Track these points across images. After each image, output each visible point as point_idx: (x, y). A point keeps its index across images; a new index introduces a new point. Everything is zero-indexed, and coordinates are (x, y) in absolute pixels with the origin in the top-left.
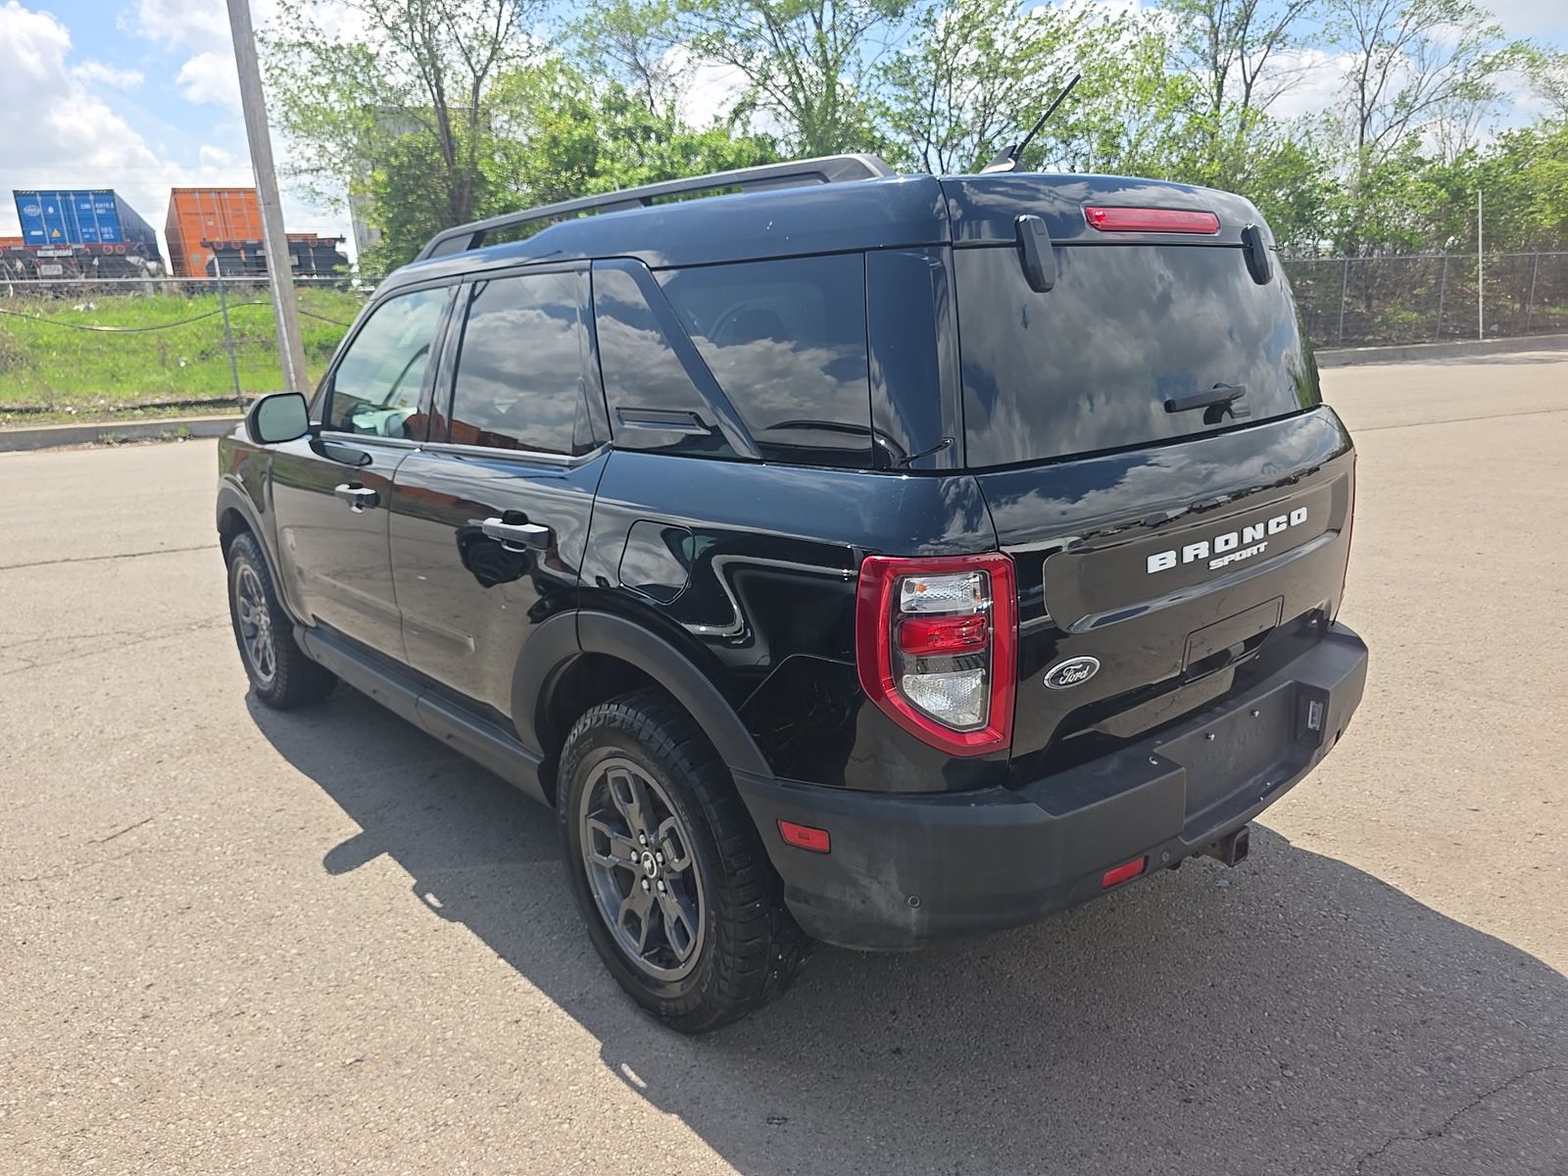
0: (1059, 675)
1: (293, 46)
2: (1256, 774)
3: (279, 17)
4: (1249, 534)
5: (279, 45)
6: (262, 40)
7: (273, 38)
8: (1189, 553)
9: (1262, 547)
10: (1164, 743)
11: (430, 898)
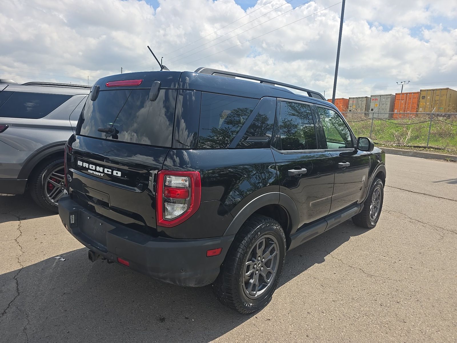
9: (102, 175)
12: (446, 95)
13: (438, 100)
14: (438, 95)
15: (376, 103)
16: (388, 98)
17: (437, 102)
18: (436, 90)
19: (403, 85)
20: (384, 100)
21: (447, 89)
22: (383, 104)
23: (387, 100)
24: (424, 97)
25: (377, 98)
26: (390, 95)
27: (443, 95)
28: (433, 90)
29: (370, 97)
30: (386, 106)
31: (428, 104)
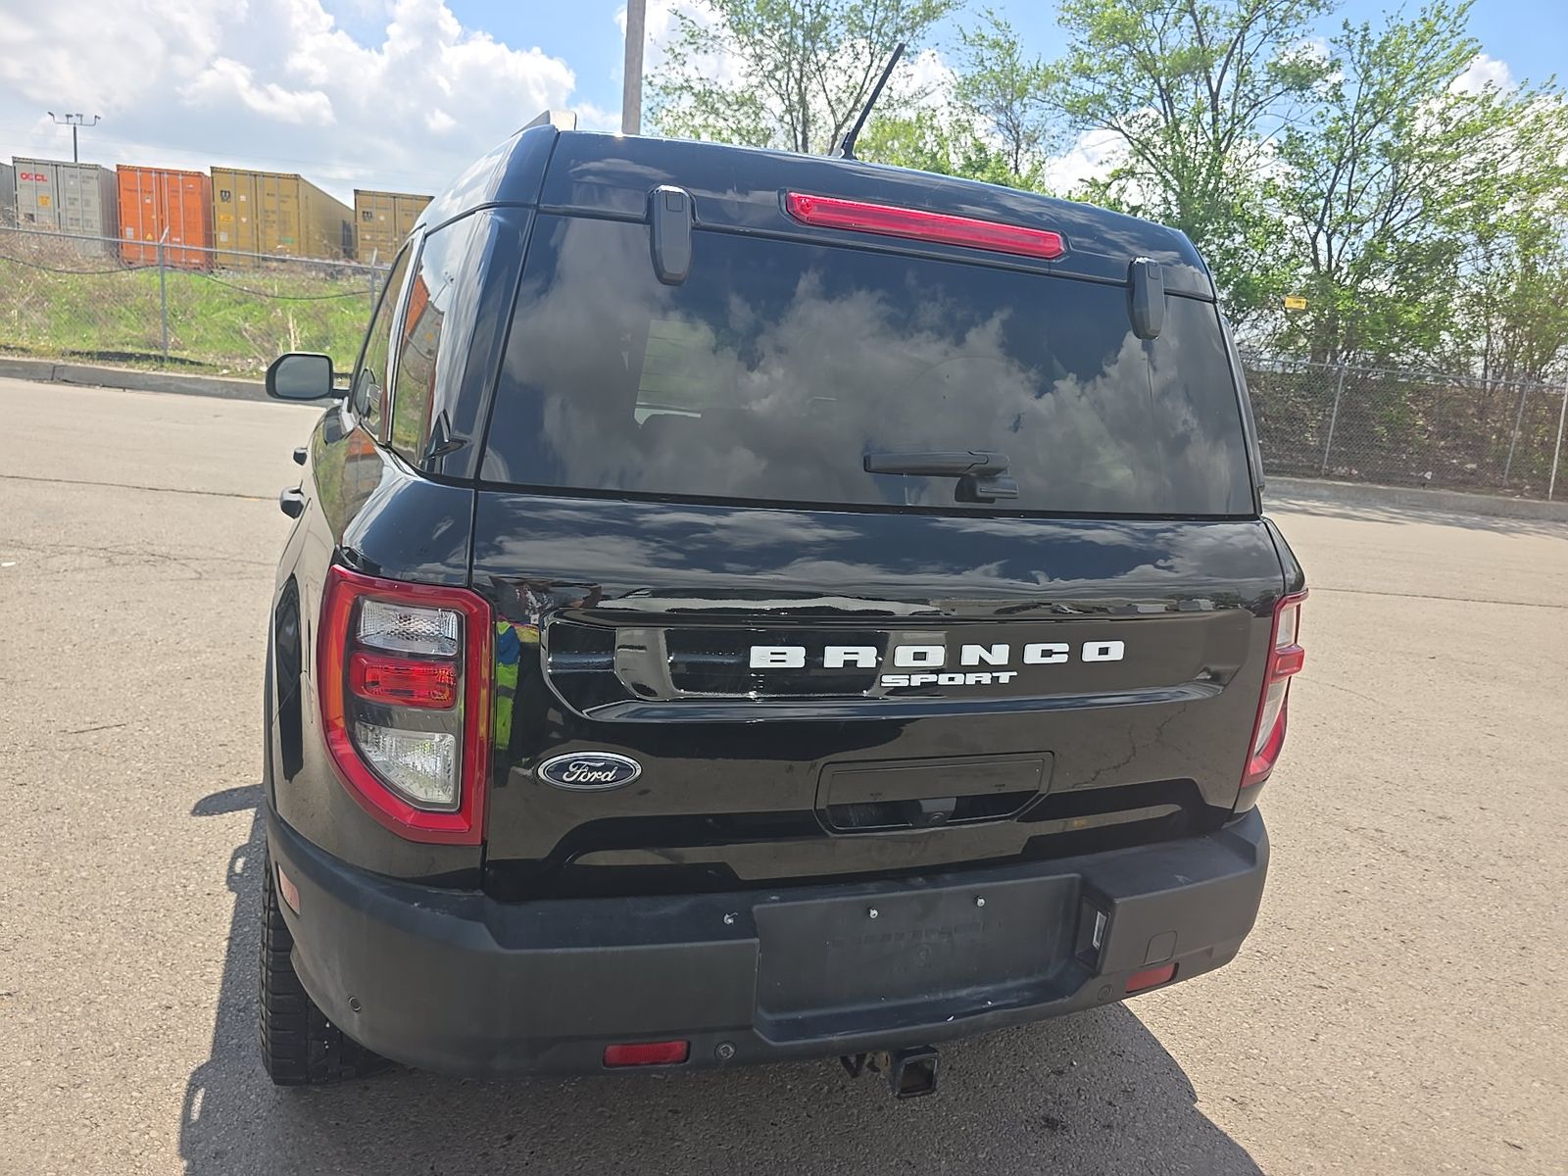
0: (563, 767)
1: (676, 89)
2: (980, 983)
3: (668, 63)
4: (971, 654)
5: (664, 88)
6: (650, 83)
7: (659, 81)
8: (834, 657)
9: (1004, 677)
10: (781, 901)
11: (240, 863)
12: (297, 197)
13: (273, 212)
14: (273, 195)
15: (40, 194)
16: (88, 177)
17: (273, 217)
18: (263, 175)
19: (75, 128)
20: (72, 183)
21: (297, 177)
22: (72, 201)
23: (85, 187)
24: (226, 195)
25: (40, 170)
26: (96, 167)
27: (288, 196)
28: (255, 175)
29: (11, 164)
30: (85, 209)
31: (244, 220)
